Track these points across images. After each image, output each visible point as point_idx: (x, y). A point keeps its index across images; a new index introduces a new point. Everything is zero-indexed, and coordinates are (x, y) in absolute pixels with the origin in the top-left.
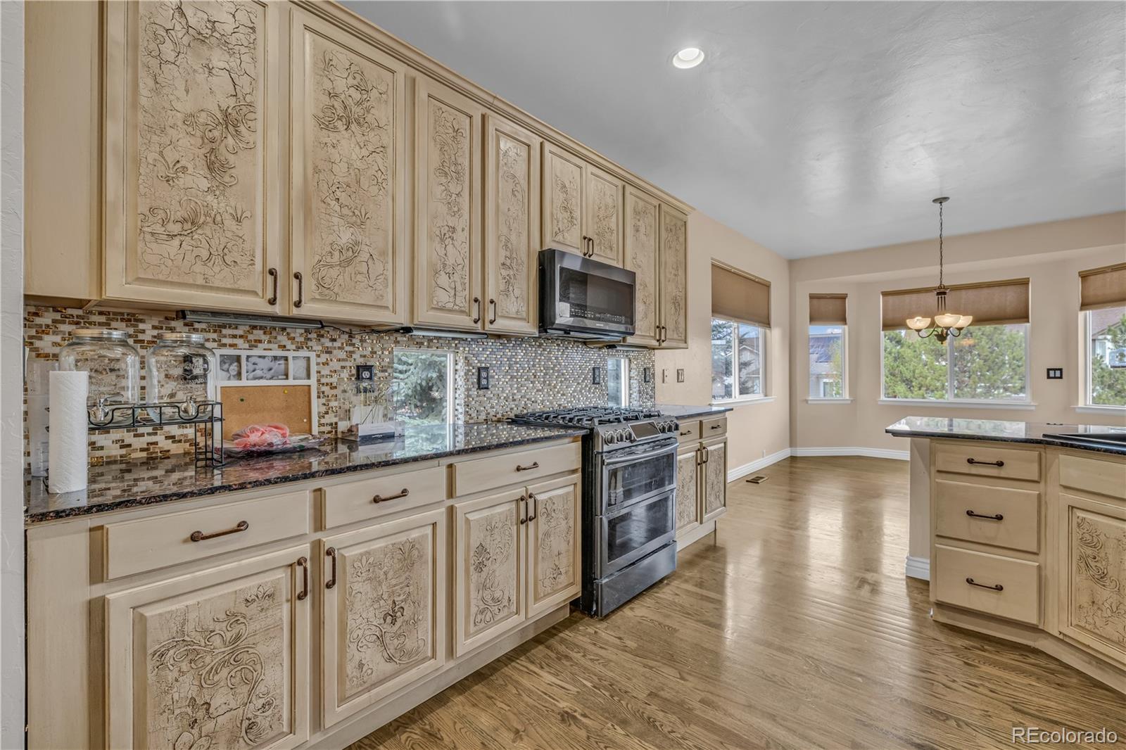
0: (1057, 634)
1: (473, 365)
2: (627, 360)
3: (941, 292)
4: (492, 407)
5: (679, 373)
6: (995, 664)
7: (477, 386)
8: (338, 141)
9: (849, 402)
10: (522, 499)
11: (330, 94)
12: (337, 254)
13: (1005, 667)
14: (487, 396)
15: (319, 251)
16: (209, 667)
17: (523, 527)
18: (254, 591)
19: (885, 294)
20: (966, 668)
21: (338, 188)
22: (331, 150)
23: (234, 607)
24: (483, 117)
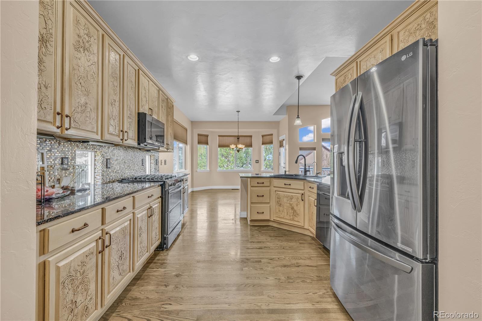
0: (273, 220)
1: (105, 157)
2: (149, 156)
3: (238, 137)
4: (111, 176)
5: (165, 161)
6: (263, 230)
7: (106, 167)
8: (81, 57)
9: (209, 171)
10: (149, 208)
11: (78, 36)
12: (80, 107)
13: (265, 230)
14: (110, 171)
15: (74, 105)
16: (77, 286)
17: (149, 218)
18: (88, 252)
19: (219, 136)
20: (260, 233)
21: (81, 78)
22: (79, 61)
23: (83, 259)
24: (123, 55)
